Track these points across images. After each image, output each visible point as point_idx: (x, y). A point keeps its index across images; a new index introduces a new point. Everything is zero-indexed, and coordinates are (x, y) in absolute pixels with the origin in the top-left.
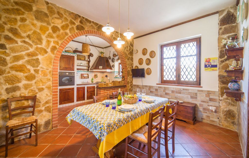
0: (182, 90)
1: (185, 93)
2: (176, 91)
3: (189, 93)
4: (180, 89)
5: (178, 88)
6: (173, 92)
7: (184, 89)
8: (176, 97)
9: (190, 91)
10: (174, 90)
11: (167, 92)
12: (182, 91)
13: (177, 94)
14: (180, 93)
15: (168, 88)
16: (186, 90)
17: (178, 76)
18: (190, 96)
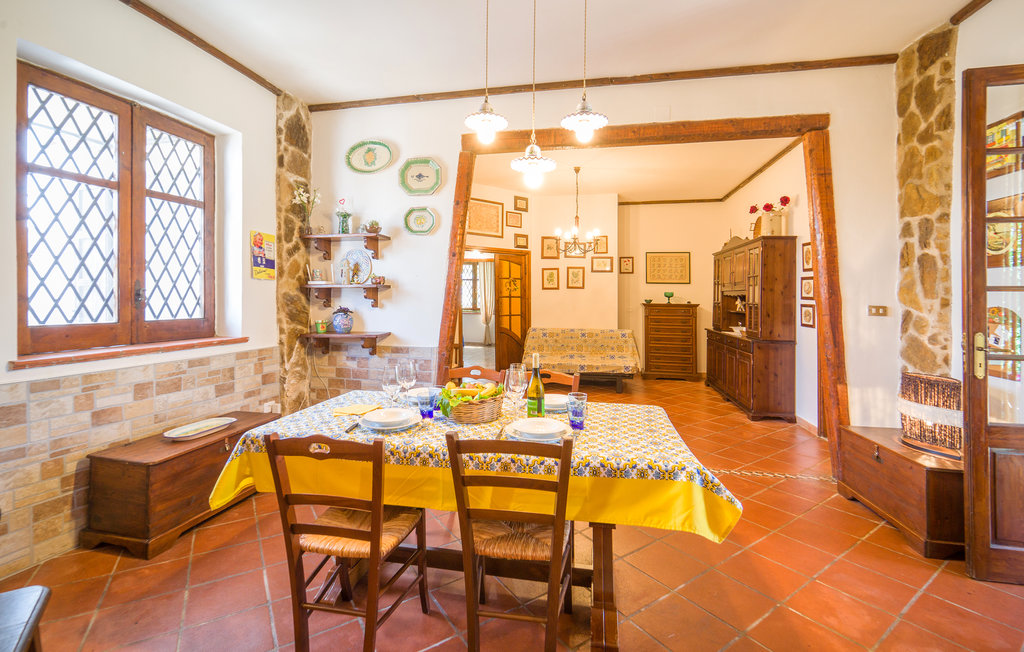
0: (185, 366)
1: (199, 377)
2: (158, 385)
3: (210, 374)
4: (178, 364)
5: (167, 364)
6: (141, 390)
7: (192, 363)
8: (156, 416)
9: (214, 366)
10: (147, 380)
11: (102, 403)
12: (184, 372)
13: (164, 396)
14: (176, 386)
15: (113, 373)
16: (201, 362)
17: (131, 295)
18: (213, 387)
